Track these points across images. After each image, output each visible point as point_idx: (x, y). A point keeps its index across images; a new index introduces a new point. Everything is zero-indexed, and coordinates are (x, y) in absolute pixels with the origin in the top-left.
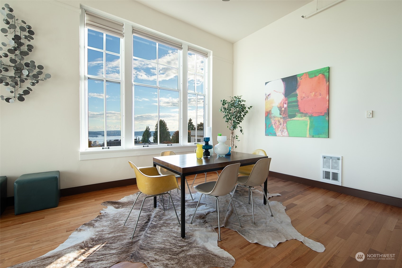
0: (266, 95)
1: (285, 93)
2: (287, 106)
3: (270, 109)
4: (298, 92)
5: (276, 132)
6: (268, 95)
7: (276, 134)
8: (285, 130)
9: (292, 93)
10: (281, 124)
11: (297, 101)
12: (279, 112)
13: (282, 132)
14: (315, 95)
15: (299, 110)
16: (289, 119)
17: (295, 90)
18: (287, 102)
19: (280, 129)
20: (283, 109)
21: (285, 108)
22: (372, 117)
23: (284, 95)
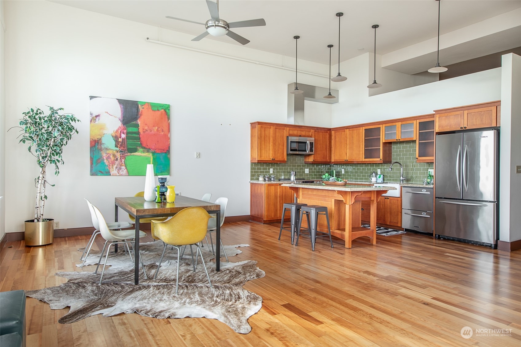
0: (91, 114)
1: (123, 120)
2: (126, 136)
3: (99, 137)
4: (139, 122)
5: (111, 170)
6: (96, 116)
7: (109, 172)
8: (123, 167)
9: (133, 122)
10: (117, 159)
11: (138, 133)
12: (114, 143)
13: (119, 170)
14: (158, 130)
15: (141, 144)
16: (128, 154)
17: (136, 119)
18: (125, 131)
19: (116, 166)
20: (120, 140)
21: (123, 139)
22: (199, 157)
23: (121, 122)
